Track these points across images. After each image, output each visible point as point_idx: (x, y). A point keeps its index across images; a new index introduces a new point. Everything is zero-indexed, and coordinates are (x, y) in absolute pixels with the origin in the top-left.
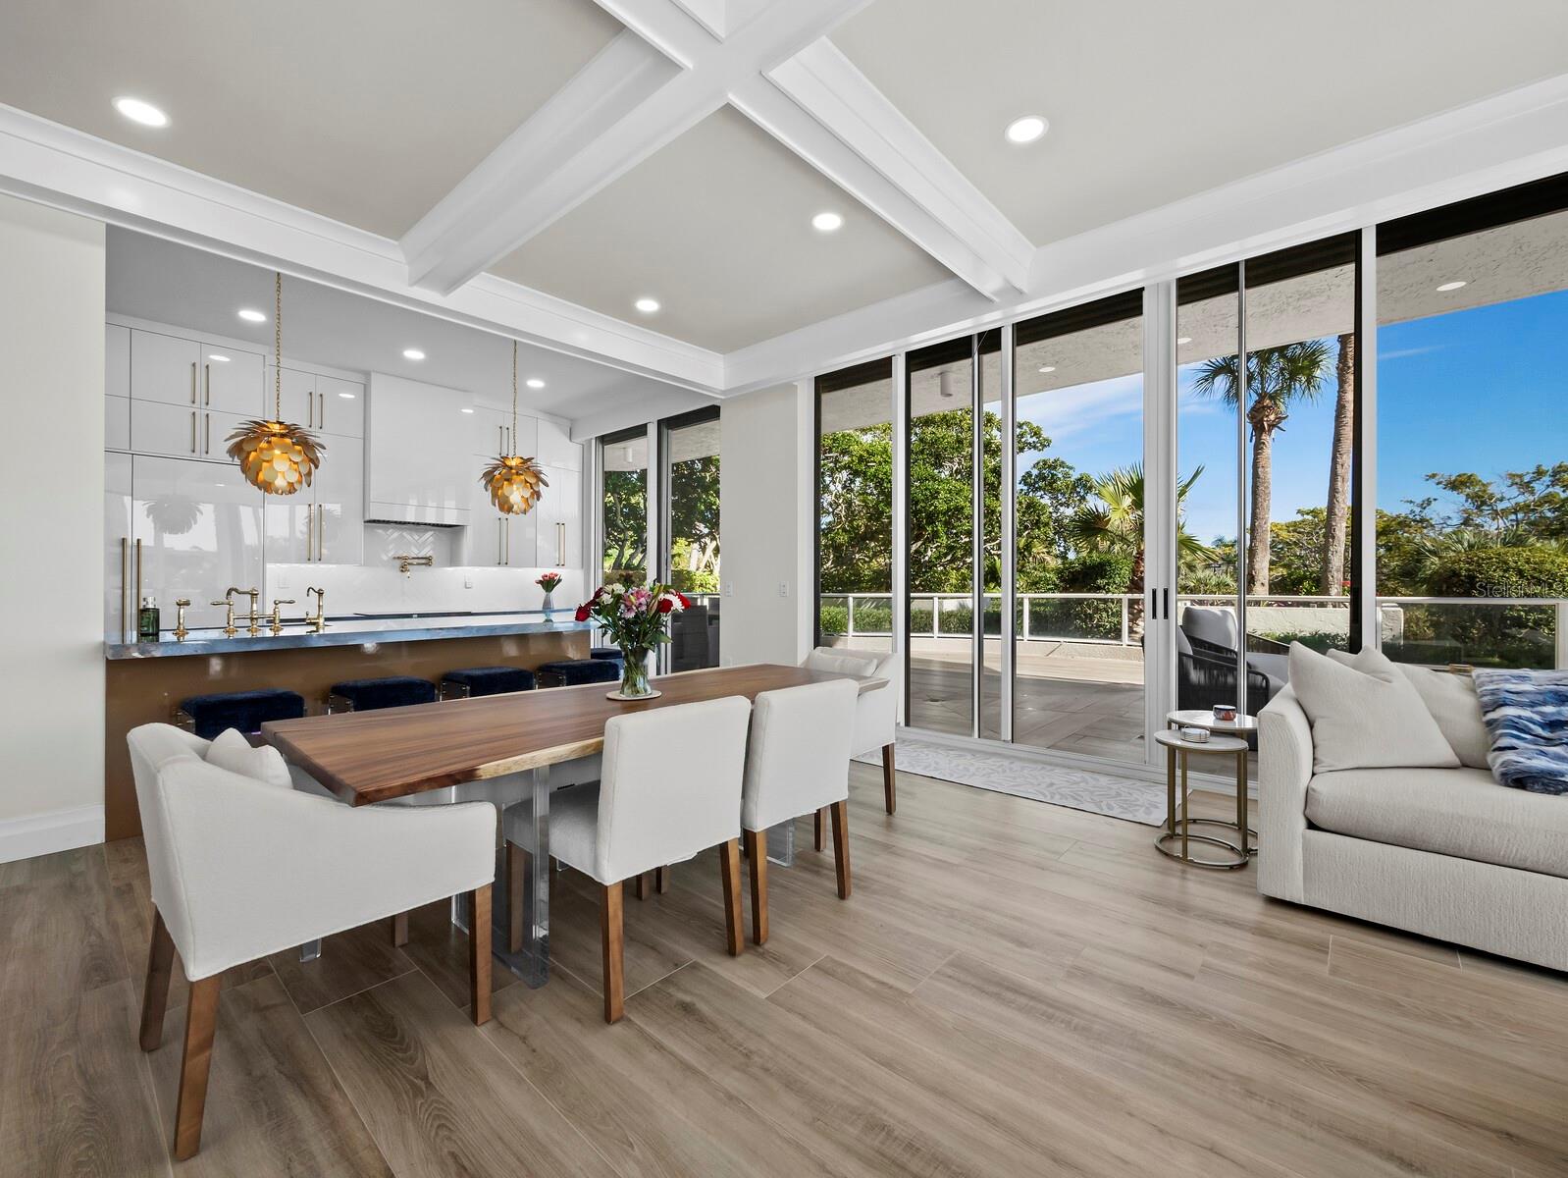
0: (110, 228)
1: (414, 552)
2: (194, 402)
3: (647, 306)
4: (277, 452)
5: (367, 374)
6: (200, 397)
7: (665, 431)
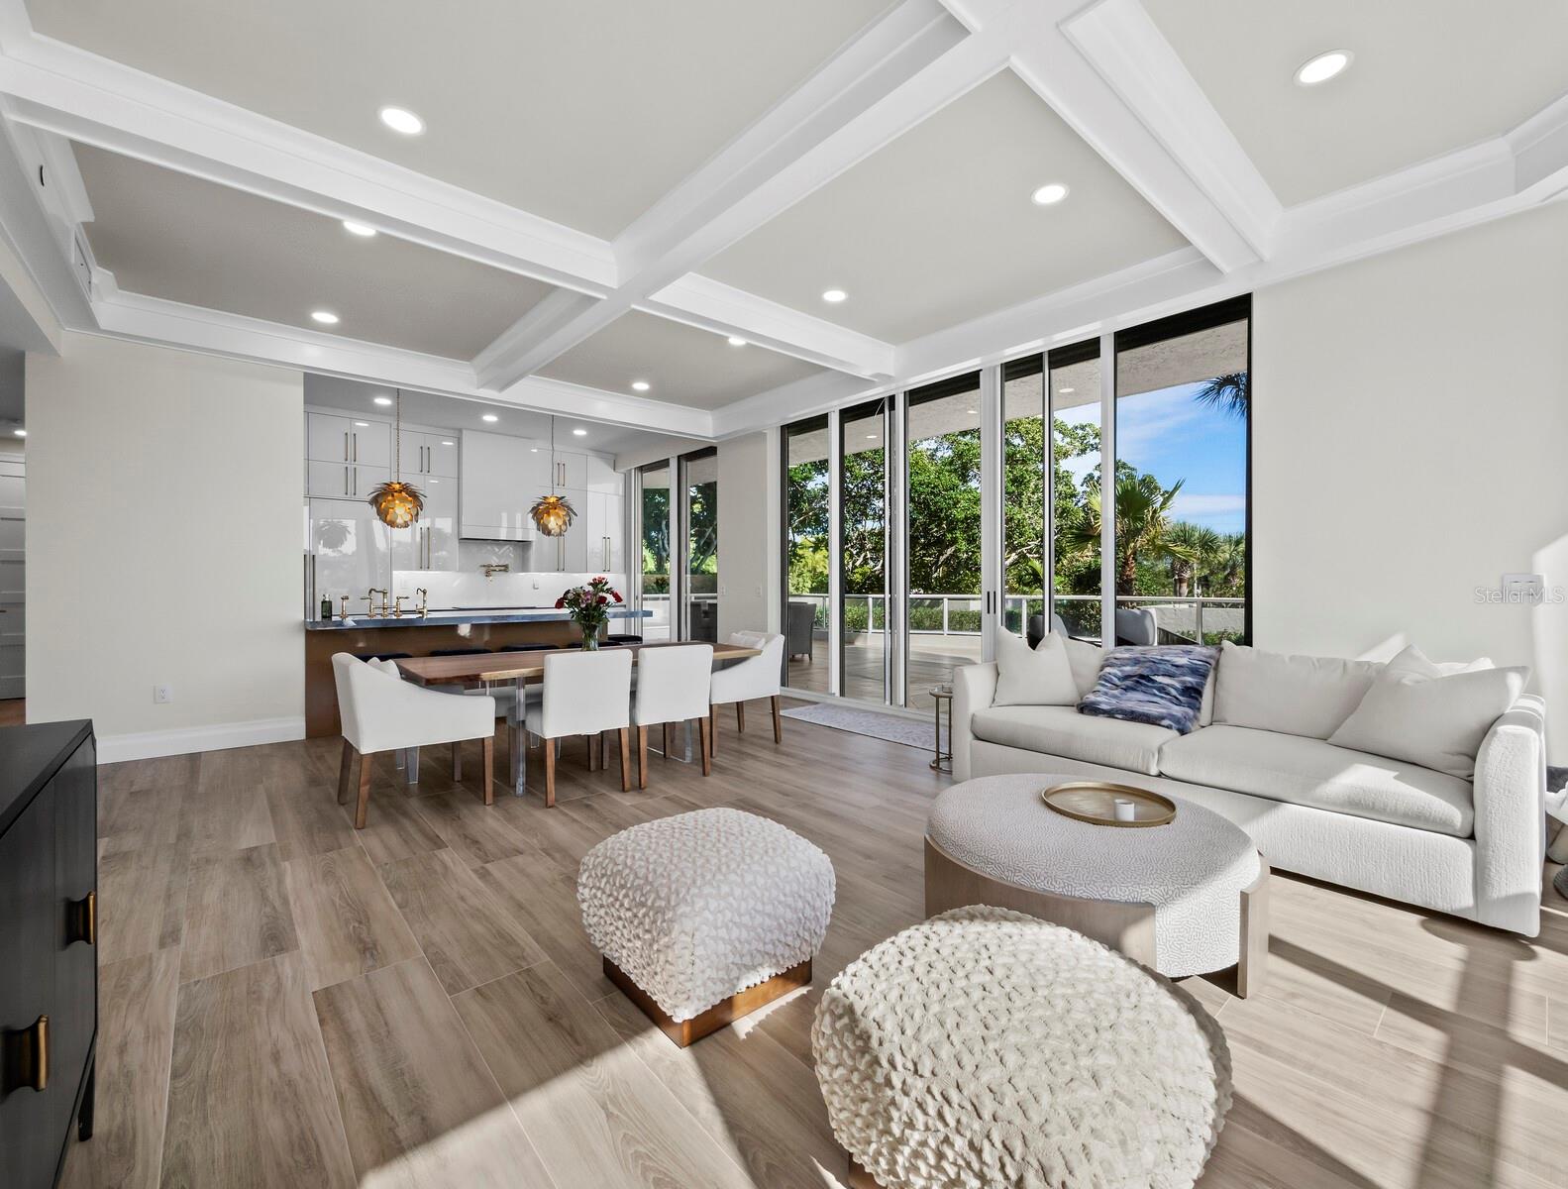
0: (305, 374)
1: (494, 561)
2: (346, 460)
3: (641, 386)
4: (397, 502)
5: (460, 431)
6: (351, 456)
7: (684, 463)
